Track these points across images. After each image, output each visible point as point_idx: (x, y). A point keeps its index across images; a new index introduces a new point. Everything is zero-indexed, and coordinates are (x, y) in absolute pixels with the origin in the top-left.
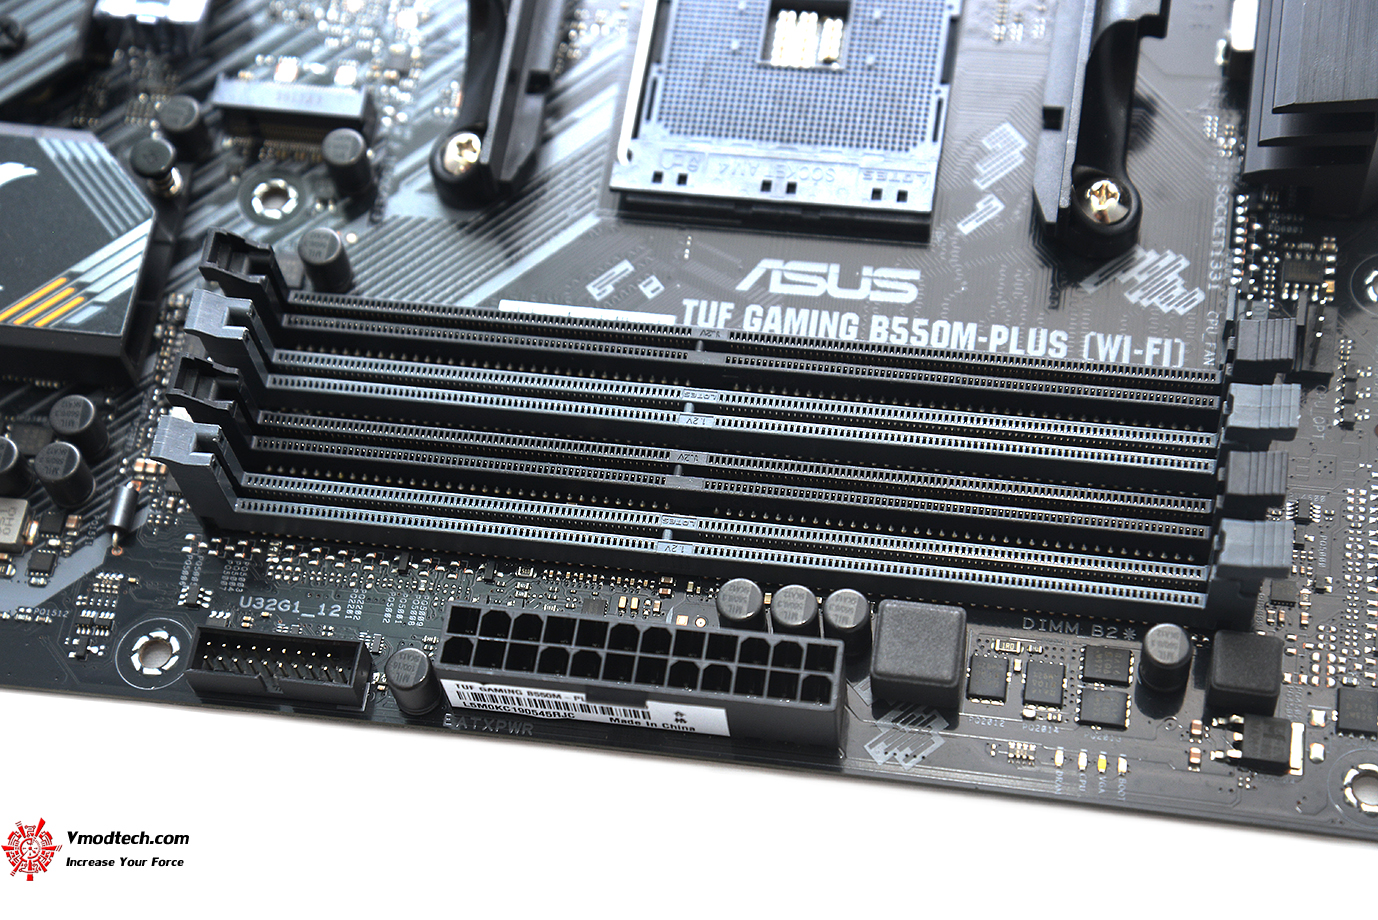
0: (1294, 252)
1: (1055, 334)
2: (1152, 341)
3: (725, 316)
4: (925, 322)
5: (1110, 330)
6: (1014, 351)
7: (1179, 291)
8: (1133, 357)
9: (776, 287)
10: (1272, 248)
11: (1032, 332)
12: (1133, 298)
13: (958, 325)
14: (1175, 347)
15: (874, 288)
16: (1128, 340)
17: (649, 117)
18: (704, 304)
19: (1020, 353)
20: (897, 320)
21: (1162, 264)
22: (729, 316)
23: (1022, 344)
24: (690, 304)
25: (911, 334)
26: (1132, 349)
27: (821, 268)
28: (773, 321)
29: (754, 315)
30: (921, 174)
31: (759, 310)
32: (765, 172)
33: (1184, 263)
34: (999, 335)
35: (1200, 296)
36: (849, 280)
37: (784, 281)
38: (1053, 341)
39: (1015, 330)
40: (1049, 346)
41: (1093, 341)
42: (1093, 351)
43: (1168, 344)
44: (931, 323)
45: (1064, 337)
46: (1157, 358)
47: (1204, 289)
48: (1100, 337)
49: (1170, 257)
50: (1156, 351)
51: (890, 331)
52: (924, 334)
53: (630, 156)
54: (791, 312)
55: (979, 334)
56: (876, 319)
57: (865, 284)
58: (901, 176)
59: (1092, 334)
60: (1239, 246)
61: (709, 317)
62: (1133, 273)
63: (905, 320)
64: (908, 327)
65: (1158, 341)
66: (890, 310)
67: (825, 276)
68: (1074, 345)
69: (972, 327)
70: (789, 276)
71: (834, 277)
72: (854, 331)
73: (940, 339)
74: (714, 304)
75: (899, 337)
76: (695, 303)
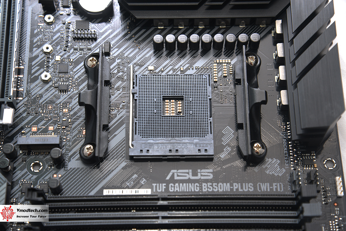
0: (305, 156)
1: (250, 184)
2: (274, 184)
3: (164, 187)
4: (216, 184)
5: (263, 182)
6: (240, 190)
7: (279, 169)
8: (270, 189)
9: (176, 178)
10: (300, 155)
11: (244, 184)
12: (267, 172)
13: (225, 184)
14: (280, 185)
15: (201, 175)
16: (268, 184)
17: (136, 134)
18: (158, 184)
19: (242, 190)
20: (209, 184)
21: (273, 162)
22: (165, 187)
23: (242, 188)
24: (154, 185)
25: (213, 188)
26: (270, 186)
27: (187, 171)
28: (177, 188)
29: (172, 186)
30: (210, 144)
31: (173, 185)
32: (169, 147)
33: (279, 161)
34: (236, 186)
35: (284, 171)
36: (195, 174)
37: (178, 176)
38: (249, 186)
39: (239, 184)
40: (249, 188)
41: (260, 185)
42: (260, 189)
43: (278, 184)
44: (218, 184)
45: (252, 185)
46: (276, 189)
47: (285, 169)
48: (261, 184)
49: (275, 160)
50: (276, 187)
51: (208, 188)
52: (216, 187)
53: (132, 145)
54: (181, 184)
55: (230, 186)
56: (204, 184)
57: (199, 174)
58: (204, 145)
59: (259, 183)
60: (291, 155)
61: (160, 189)
62: (266, 165)
63: (211, 184)
64: (212, 186)
65: (276, 184)
66: (206, 181)
67: (188, 173)
68: (255, 187)
69: (228, 184)
70: (179, 174)
71: (191, 173)
72: (198, 188)
73: (221, 188)
74: (161, 184)
75: (210, 189)
76: (156, 184)
